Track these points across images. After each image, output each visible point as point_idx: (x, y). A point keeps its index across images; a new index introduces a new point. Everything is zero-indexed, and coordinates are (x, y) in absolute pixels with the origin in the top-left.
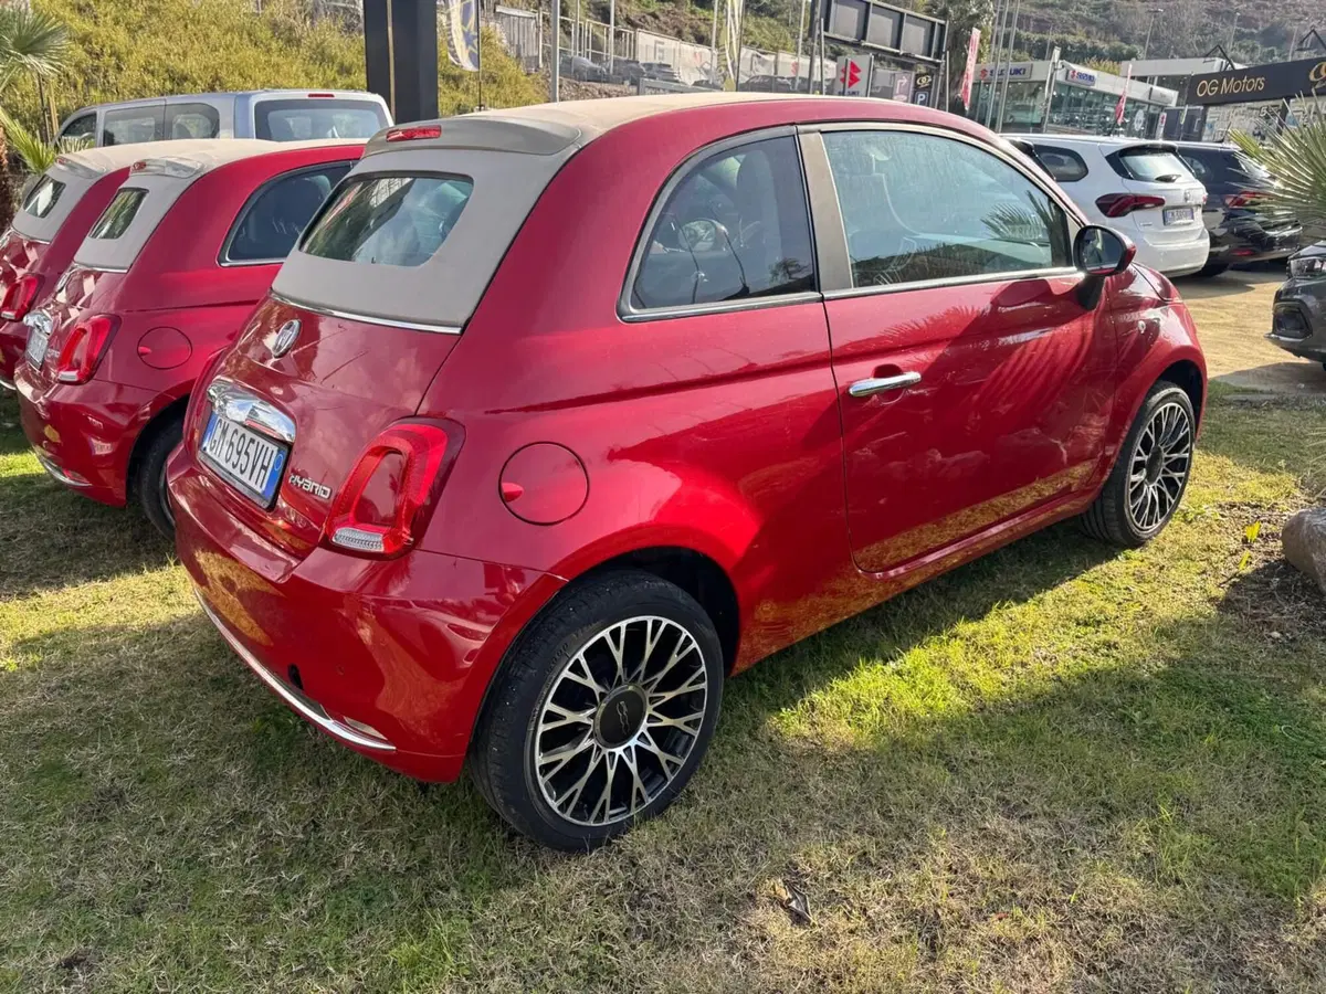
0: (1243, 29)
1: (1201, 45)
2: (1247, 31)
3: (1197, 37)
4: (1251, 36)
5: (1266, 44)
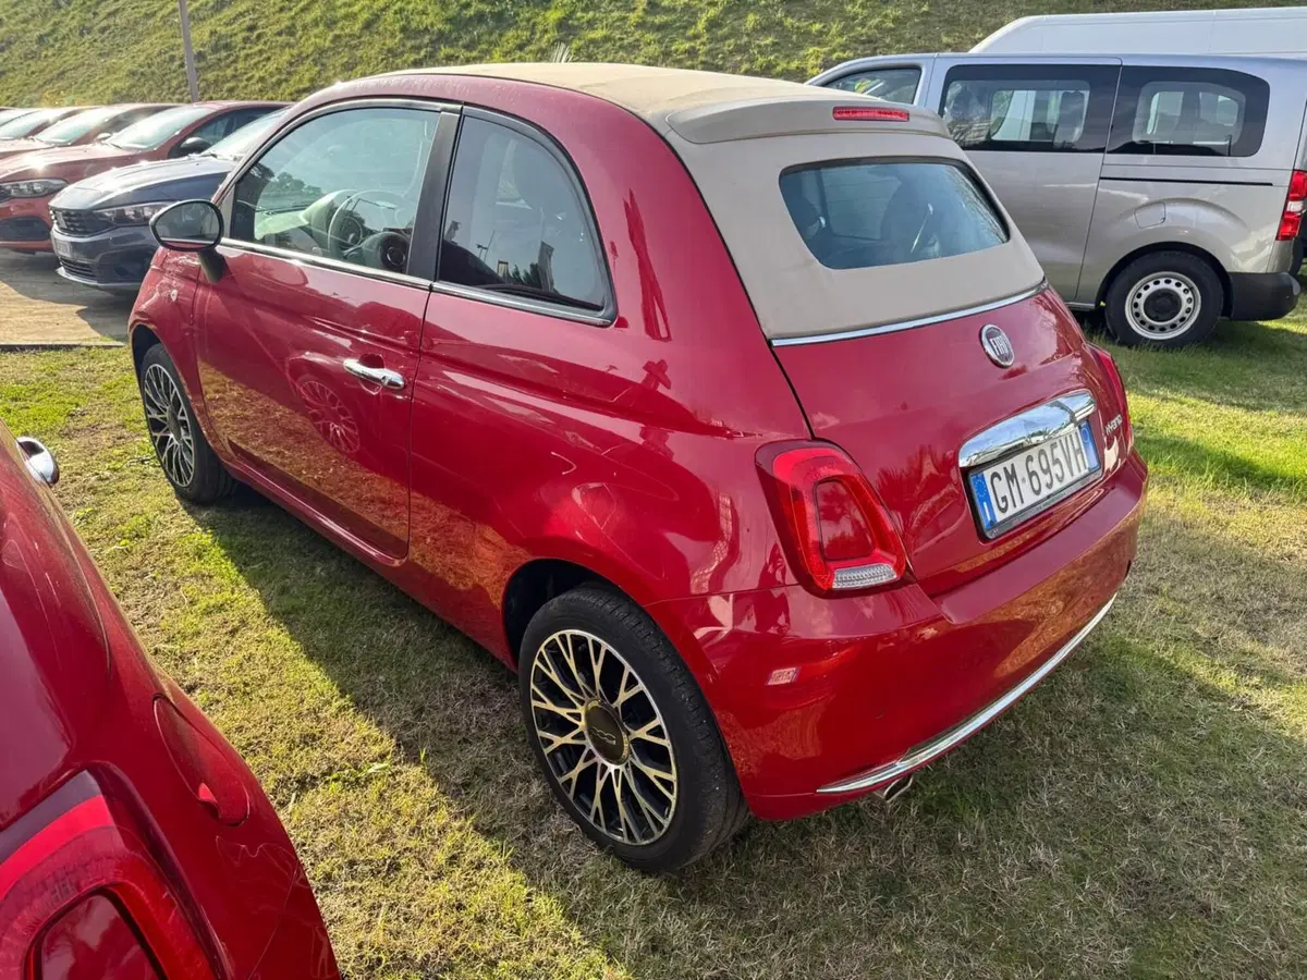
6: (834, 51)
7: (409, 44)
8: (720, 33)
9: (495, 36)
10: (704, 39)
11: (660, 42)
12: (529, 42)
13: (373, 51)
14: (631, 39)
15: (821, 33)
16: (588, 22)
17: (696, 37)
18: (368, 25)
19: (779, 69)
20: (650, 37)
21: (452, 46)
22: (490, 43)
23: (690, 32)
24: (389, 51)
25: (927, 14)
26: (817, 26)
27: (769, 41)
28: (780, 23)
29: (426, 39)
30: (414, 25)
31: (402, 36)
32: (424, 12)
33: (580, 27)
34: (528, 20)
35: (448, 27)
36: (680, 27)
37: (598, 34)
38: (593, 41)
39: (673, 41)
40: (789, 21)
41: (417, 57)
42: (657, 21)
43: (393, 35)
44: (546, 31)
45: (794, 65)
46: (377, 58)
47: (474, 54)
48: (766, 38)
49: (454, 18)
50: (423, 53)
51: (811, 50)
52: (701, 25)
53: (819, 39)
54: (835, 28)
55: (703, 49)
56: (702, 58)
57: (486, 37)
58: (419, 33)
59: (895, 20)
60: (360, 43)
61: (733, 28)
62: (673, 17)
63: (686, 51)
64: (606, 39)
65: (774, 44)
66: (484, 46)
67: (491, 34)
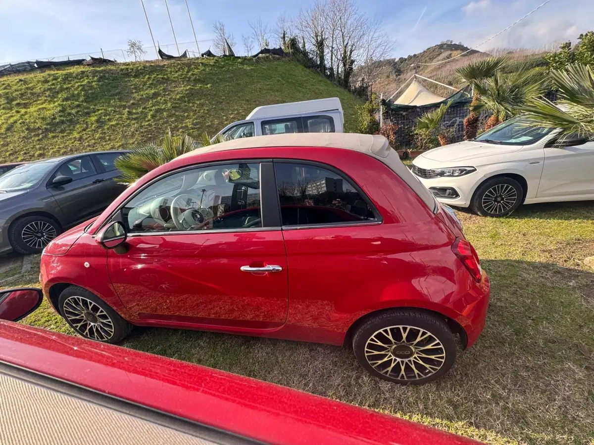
6: (194, 120)
7: (33, 134)
8: (157, 118)
9: (71, 127)
10: (152, 121)
11: (137, 123)
12: (87, 128)
13: (15, 138)
14: (126, 123)
15: (188, 116)
16: (108, 119)
17: (149, 120)
18: (8, 129)
19: (180, 126)
20: (133, 122)
21: (54, 133)
22: (70, 130)
23: (147, 119)
24: (24, 137)
25: (215, 108)
26: (186, 114)
27: (173, 119)
28: (174, 114)
29: (40, 131)
30: (32, 127)
31: (27, 131)
32: (35, 122)
33: (105, 122)
34: (84, 121)
35: (49, 126)
36: (142, 118)
37: (114, 123)
38: (112, 125)
39: (142, 122)
40: (177, 113)
41: (39, 138)
42: (133, 117)
43: (23, 132)
44: (93, 124)
45: (184, 125)
46: (19, 141)
47: (65, 134)
48: (172, 118)
49: (50, 123)
50: (41, 136)
51: (187, 121)
52: (149, 117)
53: (188, 117)
54: (192, 114)
55: (153, 124)
56: (154, 126)
57: (68, 128)
58: (35, 130)
59: (207, 110)
60: (8, 136)
61: (160, 117)
62: (139, 115)
63: (148, 125)
64: (117, 124)
65: (175, 120)
66: (68, 131)
67: (69, 127)
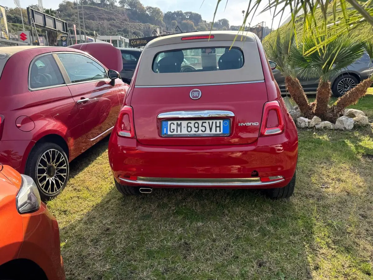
0: (119, 29)
1: (111, 33)
2: (120, 30)
3: (109, 31)
4: (121, 31)
5: (125, 33)
